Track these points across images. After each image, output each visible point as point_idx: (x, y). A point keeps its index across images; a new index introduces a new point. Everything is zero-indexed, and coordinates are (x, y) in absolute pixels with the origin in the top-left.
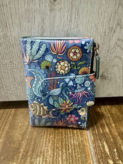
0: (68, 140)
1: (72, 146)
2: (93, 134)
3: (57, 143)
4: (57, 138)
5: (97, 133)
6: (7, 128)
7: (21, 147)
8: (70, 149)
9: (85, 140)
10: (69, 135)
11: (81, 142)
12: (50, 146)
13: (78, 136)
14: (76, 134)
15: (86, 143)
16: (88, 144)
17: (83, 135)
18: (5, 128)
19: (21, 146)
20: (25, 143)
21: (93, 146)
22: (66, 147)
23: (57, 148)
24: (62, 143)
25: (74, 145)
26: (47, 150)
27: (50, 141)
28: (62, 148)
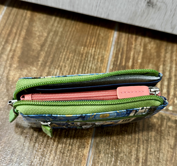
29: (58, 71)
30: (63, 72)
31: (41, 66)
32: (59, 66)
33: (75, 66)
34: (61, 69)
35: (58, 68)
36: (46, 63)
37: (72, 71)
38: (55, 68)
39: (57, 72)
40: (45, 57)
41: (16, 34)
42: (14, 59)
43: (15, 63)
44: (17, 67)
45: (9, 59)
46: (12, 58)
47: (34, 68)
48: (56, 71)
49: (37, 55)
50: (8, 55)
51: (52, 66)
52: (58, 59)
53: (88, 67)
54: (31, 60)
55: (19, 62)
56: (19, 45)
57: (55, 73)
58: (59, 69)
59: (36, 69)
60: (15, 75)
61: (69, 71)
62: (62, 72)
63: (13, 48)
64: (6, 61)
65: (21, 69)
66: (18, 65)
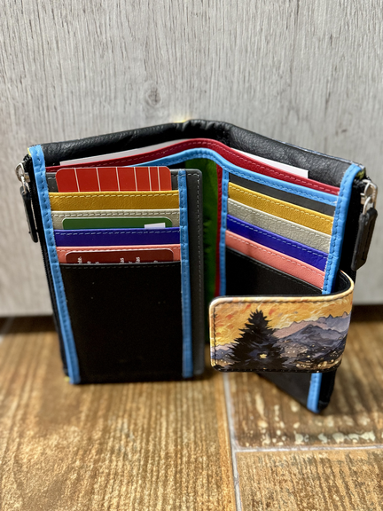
29: (126, 420)
30: (136, 420)
31: (87, 420)
32: (125, 411)
33: (158, 404)
34: (130, 416)
35: (123, 417)
36: (96, 413)
37: (154, 413)
38: (118, 417)
39: (123, 423)
40: (92, 402)
41: (26, 376)
42: (28, 421)
43: (30, 427)
44: (35, 434)
45: (17, 422)
46: (24, 419)
47: (73, 428)
48: (120, 421)
49: (74, 403)
50: (14, 416)
51: (111, 414)
52: (121, 400)
53: (187, 399)
54: (64, 414)
55: (39, 423)
56: (35, 394)
57: (119, 425)
58: (126, 416)
59: (76, 429)
60: (31, 450)
61: (147, 416)
62: (133, 421)
63: (24, 402)
64: (11, 429)
65: (45, 436)
66: (36, 429)
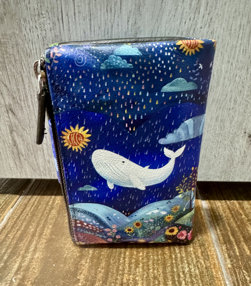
0: (176, 263)
1: (185, 276)
2: (230, 257)
3: (153, 268)
4: (154, 259)
5: (238, 254)
6: (47, 231)
7: (80, 271)
8: (183, 282)
9: (212, 266)
10: (179, 255)
11: (205, 270)
12: (139, 272)
13: (199, 257)
14: (192, 253)
15: (217, 272)
16: (220, 276)
17: (208, 255)
18: (45, 231)
19: (80, 269)
20: (86, 262)
21: (231, 279)
22: (174, 278)
23: (155, 278)
24: (165, 268)
25: (191, 275)
26: (134, 280)
27: (139, 264)
28: (165, 278)
